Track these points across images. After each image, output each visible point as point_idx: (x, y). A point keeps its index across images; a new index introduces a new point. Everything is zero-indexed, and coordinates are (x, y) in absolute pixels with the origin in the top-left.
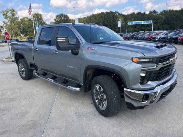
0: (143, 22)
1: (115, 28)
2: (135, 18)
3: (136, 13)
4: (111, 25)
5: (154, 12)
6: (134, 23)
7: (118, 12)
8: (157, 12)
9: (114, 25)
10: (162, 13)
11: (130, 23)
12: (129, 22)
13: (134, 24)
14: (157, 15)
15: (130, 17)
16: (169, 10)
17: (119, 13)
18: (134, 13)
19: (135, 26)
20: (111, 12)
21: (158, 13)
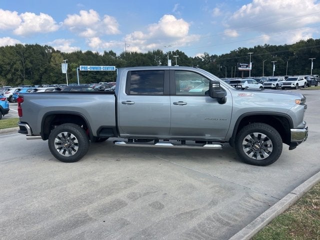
0: (102, 68)
1: (50, 76)
2: (82, 60)
3: (83, 52)
4: (39, 69)
5: (111, 53)
6: (89, 68)
7: (50, 48)
8: (115, 54)
9: (46, 69)
10: (122, 55)
11: (82, 68)
12: (80, 66)
13: (89, 70)
14: (116, 58)
15: (75, 57)
16: (132, 53)
17: (53, 49)
18: (81, 52)
19: (86, 73)
20: (37, 46)
21: (117, 56)
